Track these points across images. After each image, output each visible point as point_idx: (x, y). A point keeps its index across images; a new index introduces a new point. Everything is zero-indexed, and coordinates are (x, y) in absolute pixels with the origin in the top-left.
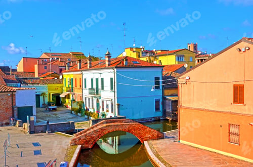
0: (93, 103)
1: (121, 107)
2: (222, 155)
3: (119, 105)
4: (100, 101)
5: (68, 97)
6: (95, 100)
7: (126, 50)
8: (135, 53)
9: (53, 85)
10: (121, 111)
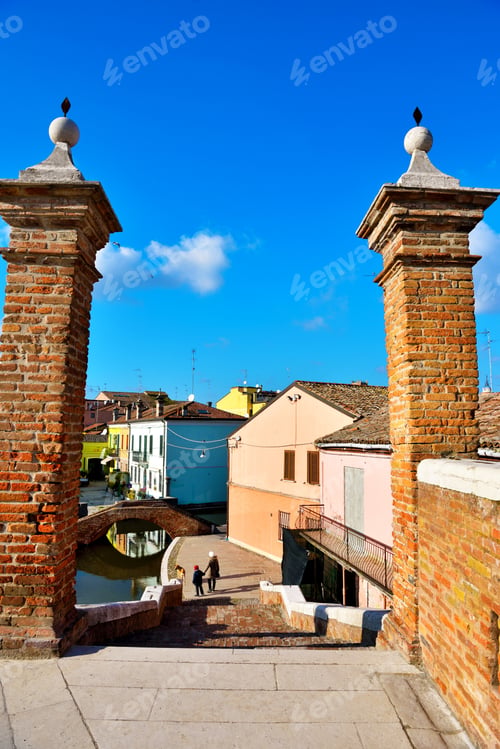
0: (145, 476)
1: (172, 482)
2: (270, 560)
3: (169, 480)
4: (148, 471)
5: (111, 464)
6: (142, 470)
7: (232, 391)
8: (246, 396)
9: (93, 444)
10: (171, 489)
